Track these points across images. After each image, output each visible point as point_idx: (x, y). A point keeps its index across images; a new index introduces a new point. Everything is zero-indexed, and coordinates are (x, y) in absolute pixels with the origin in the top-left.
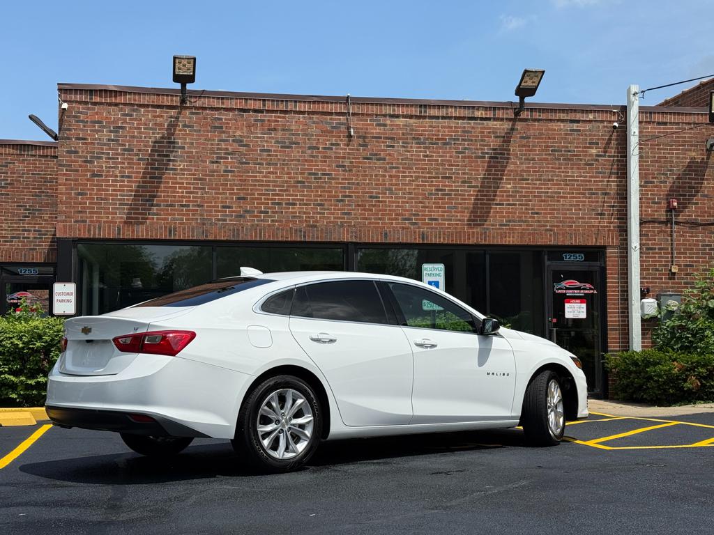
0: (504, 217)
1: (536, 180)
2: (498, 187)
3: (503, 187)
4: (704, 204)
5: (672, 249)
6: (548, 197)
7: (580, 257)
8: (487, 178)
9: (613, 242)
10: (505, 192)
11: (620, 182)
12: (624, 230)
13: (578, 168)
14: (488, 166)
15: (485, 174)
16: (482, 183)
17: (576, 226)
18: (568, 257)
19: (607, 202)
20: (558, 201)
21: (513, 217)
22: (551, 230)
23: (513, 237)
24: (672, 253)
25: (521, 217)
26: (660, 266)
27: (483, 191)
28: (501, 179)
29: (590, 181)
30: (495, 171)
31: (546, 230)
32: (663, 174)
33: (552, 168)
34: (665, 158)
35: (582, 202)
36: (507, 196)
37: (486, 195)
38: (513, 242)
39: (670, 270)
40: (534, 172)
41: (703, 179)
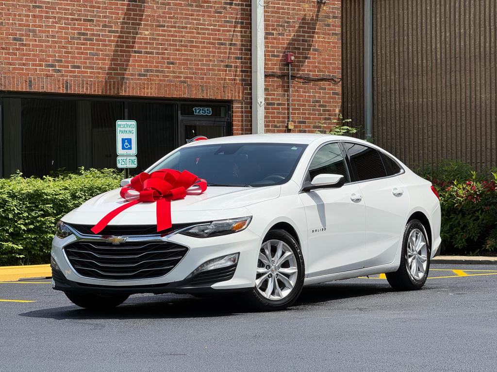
0: (142, 66)
1: (172, 27)
2: (137, 33)
3: (141, 34)
4: (315, 58)
5: (288, 104)
6: (182, 46)
7: (208, 111)
8: (126, 23)
9: (239, 97)
10: (143, 38)
11: (245, 32)
12: (248, 83)
13: (209, 16)
14: (128, 10)
15: (124, 19)
16: (123, 28)
17: (207, 79)
18: (198, 111)
19: (234, 53)
20: (191, 51)
21: (151, 66)
22: (185, 82)
23: (151, 89)
24: (288, 109)
25: (158, 67)
26: (278, 122)
27: (123, 37)
28: (140, 24)
29: (219, 30)
30: (134, 15)
31: (181, 82)
32: (281, 26)
33: (186, 14)
34: (283, 9)
35: (211, 52)
36: (146, 43)
37: (125, 42)
38: (151, 94)
39: (287, 127)
40: (170, 18)
41: (314, 33)
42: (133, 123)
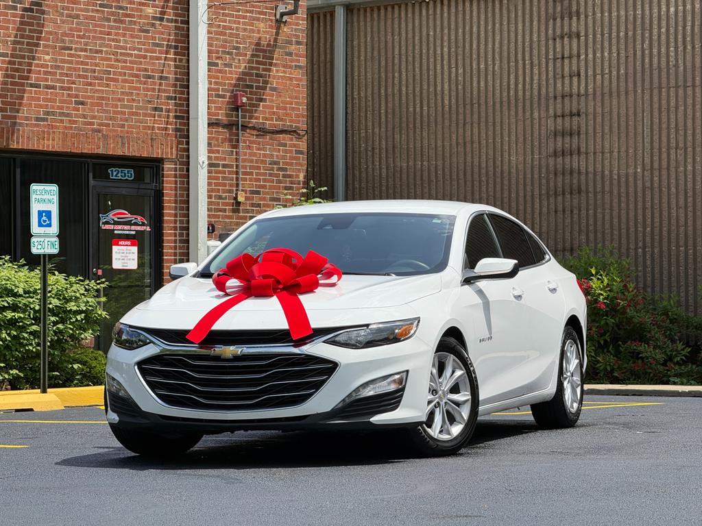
0: (41, 106)
1: (82, 50)
2: (34, 58)
3: (39, 59)
4: (272, 101)
5: (237, 166)
6: (96, 78)
7: (129, 174)
8: (19, 43)
9: (172, 154)
10: (42, 66)
11: (181, 60)
12: (184, 135)
13: (132, 36)
14: (22, 23)
15: (16, 36)
16: (14, 49)
17: (130, 126)
18: (115, 173)
19: (165, 91)
20: (108, 86)
21: (53, 107)
22: (99, 131)
23: (53, 140)
24: (237, 173)
25: (62, 108)
26: (224, 191)
27: (14, 63)
28: (37, 45)
29: (145, 57)
30: (31, 31)
31: (94, 131)
32: (229, 53)
33: (101, 32)
34: (231, 28)
35: (136, 88)
36: (46, 73)
37: (17, 70)
38: (53, 147)
39: (236, 198)
40: (79, 37)
41: (271, 64)
42: (54, 188)
